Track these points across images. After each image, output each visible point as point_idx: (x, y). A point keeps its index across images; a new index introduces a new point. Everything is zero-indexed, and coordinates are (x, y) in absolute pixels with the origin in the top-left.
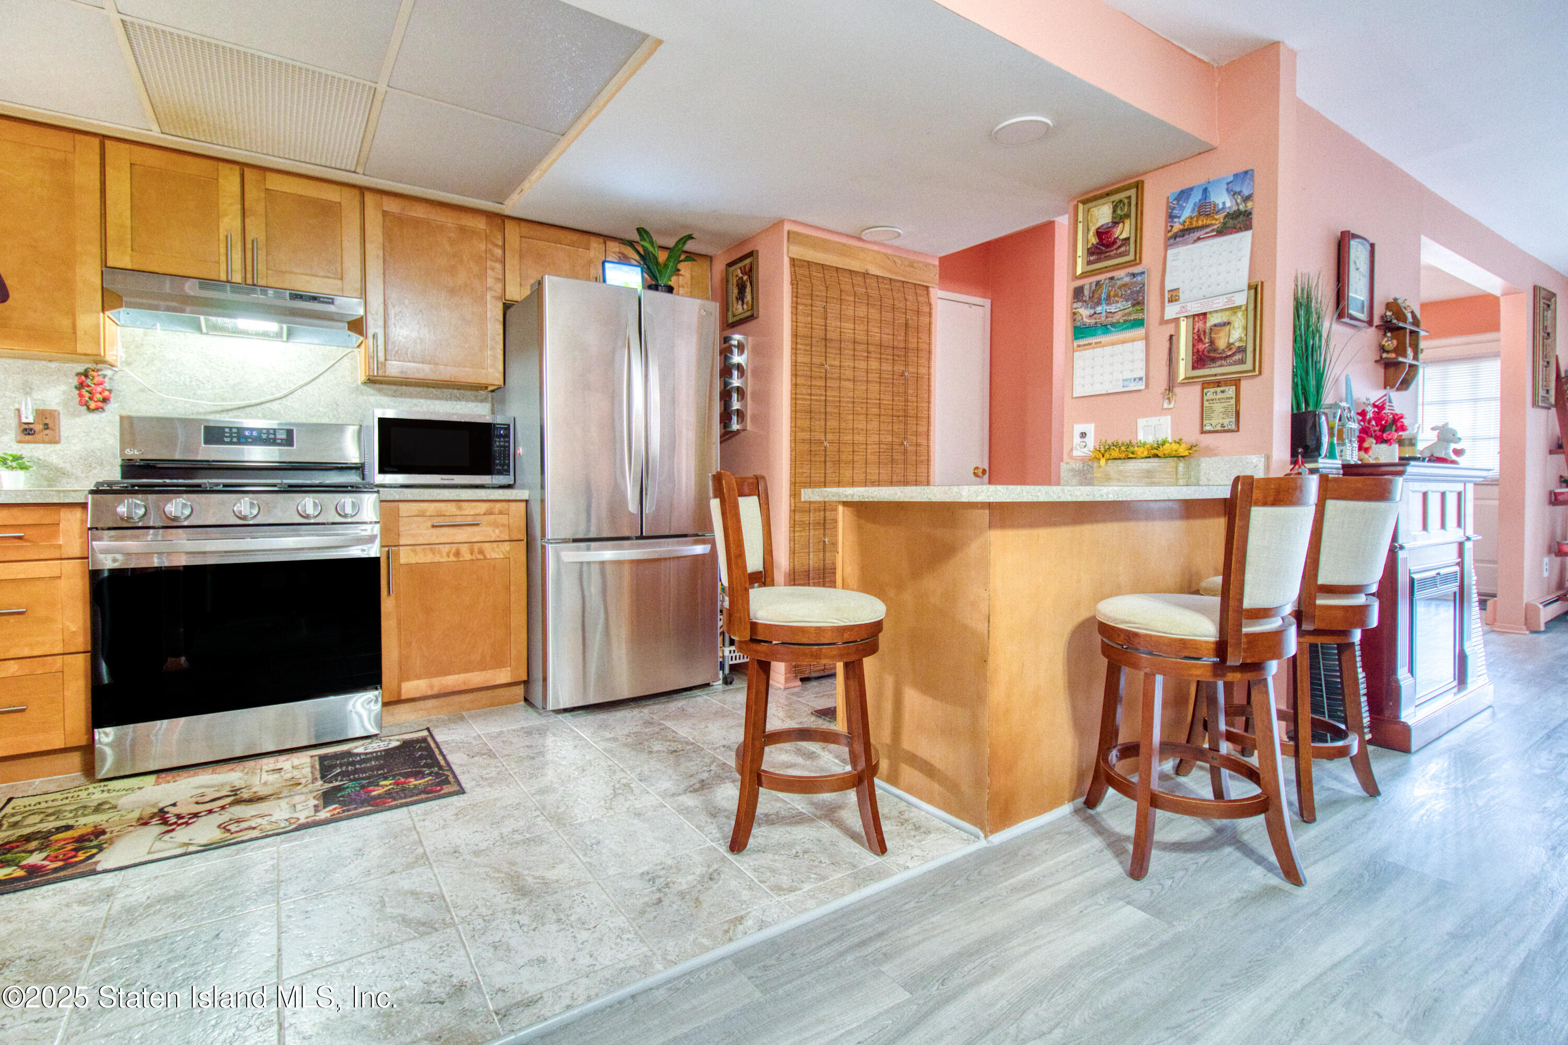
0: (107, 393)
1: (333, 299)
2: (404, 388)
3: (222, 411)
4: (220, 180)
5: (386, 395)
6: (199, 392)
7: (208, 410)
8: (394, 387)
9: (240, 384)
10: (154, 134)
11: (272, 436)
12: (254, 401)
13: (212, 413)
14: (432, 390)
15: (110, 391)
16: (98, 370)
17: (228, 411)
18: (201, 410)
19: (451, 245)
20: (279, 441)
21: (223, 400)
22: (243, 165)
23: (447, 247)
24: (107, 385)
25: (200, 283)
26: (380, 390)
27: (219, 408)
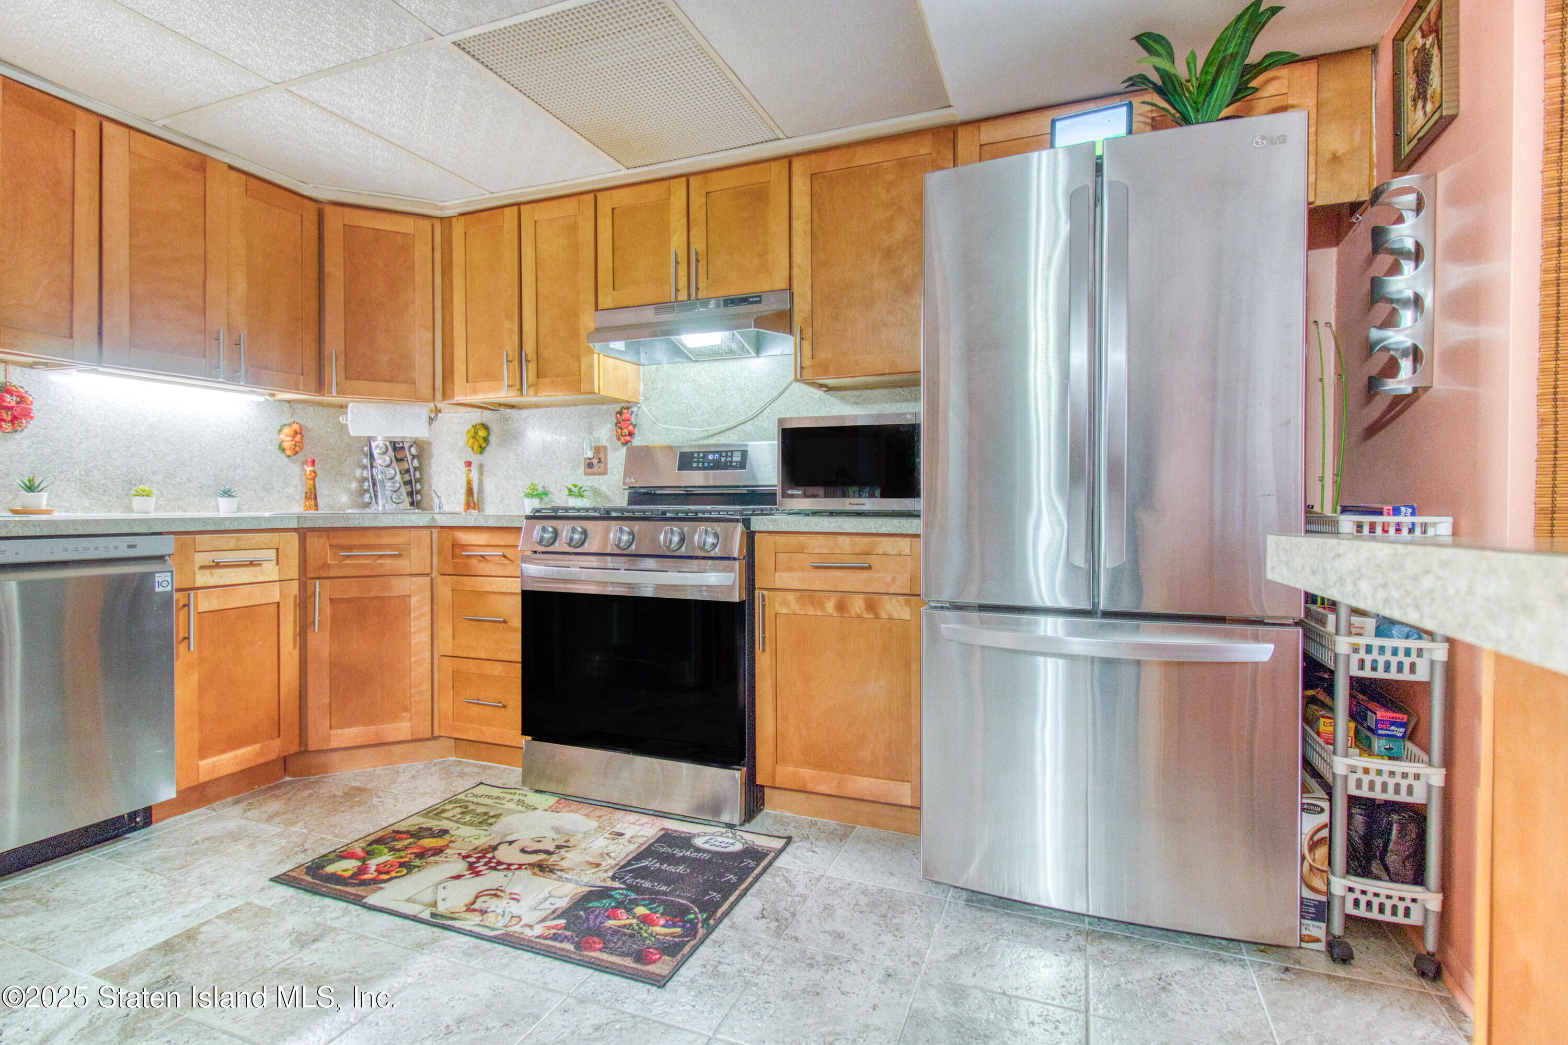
0: (631, 428)
1: (760, 296)
2: (868, 392)
3: (708, 437)
4: (672, 199)
5: (849, 403)
6: (693, 419)
7: (698, 436)
8: (856, 393)
9: (721, 407)
10: (623, 174)
11: (729, 459)
12: (732, 424)
13: (704, 438)
14: (899, 390)
15: (634, 426)
16: (628, 408)
17: (712, 436)
18: (694, 437)
19: (888, 191)
20: (734, 464)
21: (709, 425)
22: (687, 176)
23: (884, 196)
24: (633, 420)
25: (656, 309)
26: (843, 399)
27: (706, 434)
